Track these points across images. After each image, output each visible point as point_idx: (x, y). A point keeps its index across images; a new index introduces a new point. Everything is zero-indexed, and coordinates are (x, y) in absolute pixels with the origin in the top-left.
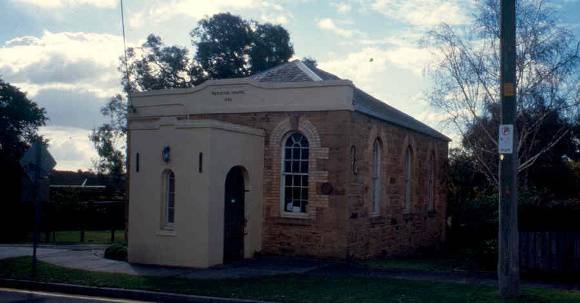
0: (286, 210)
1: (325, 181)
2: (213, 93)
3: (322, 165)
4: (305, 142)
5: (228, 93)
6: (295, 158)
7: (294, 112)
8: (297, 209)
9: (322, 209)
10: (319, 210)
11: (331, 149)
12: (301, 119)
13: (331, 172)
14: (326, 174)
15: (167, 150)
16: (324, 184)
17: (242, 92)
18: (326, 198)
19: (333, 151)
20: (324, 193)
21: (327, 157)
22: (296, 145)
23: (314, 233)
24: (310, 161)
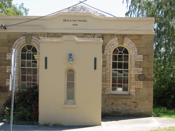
1: (141, 73)
2: (64, 20)
3: (138, 65)
4: (126, 52)
5: (75, 21)
6: (119, 60)
7: (121, 34)
8: (120, 89)
11: (144, 56)
13: (143, 69)
14: (141, 69)
16: (140, 75)
19: (146, 57)
20: (140, 80)
21: (142, 61)
22: (120, 53)
23: (134, 102)
24: (129, 62)
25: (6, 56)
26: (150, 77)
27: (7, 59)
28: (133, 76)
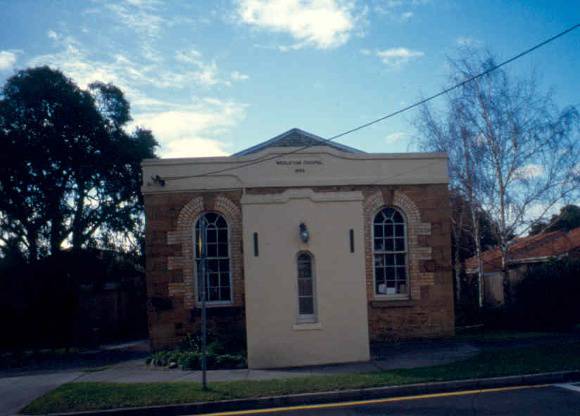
0: (378, 292)
1: (430, 258)
2: (278, 163)
3: (423, 241)
4: (399, 218)
5: (299, 163)
6: (387, 235)
7: (388, 186)
8: (392, 291)
9: (427, 287)
10: (425, 290)
11: (432, 224)
12: (396, 193)
13: (434, 248)
14: (430, 251)
15: (303, 227)
16: (428, 261)
17: (319, 163)
18: (431, 275)
19: (436, 225)
20: (428, 271)
21: (429, 233)
22: (388, 221)
23: (419, 314)
24: (405, 237)
25: (166, 238)
26: (445, 265)
27: (169, 243)
28: (415, 264)
